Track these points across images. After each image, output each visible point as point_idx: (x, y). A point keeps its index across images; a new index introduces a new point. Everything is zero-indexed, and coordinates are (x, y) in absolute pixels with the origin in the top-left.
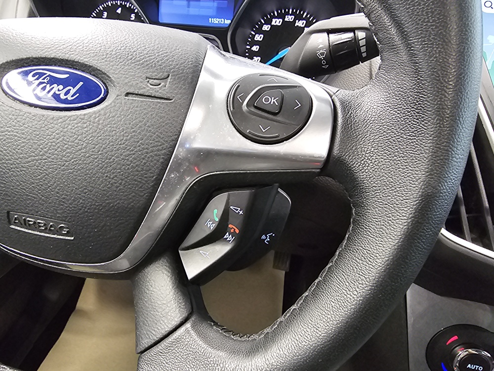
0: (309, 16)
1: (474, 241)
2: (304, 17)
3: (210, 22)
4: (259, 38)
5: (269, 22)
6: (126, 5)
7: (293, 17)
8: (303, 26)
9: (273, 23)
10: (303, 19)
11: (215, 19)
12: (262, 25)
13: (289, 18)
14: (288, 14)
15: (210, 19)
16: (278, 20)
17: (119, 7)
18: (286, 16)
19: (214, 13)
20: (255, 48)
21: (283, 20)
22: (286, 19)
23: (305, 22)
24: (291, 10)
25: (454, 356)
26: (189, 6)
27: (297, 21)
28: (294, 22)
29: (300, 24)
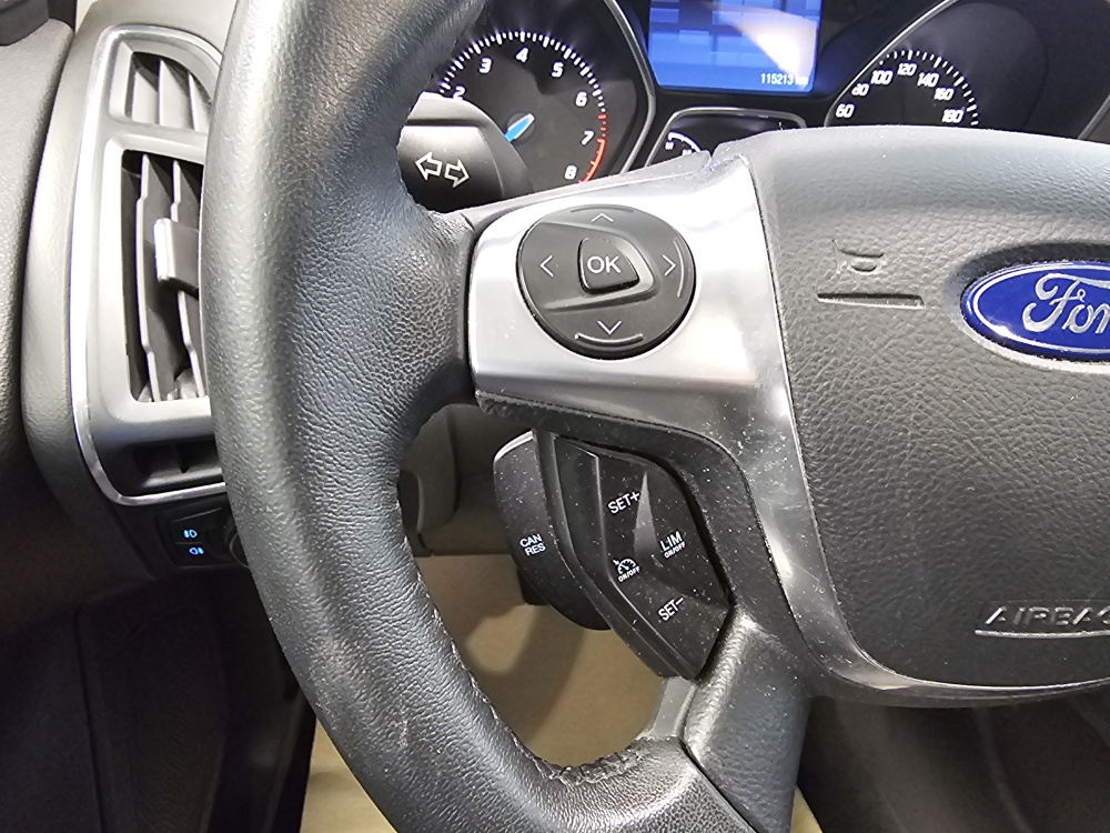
0: (946, 63)
2: (936, 66)
3: (763, 81)
4: (845, 111)
5: (866, 78)
6: (542, 42)
7: (914, 66)
8: (933, 85)
9: (874, 80)
10: (935, 71)
11: (774, 75)
13: (906, 70)
14: (904, 60)
15: (763, 75)
16: (884, 74)
17: (523, 45)
18: (901, 65)
21: (895, 73)
22: (901, 72)
23: (937, 76)
24: (911, 53)
26: (714, 47)
27: (922, 75)
28: (916, 75)
29: (927, 80)
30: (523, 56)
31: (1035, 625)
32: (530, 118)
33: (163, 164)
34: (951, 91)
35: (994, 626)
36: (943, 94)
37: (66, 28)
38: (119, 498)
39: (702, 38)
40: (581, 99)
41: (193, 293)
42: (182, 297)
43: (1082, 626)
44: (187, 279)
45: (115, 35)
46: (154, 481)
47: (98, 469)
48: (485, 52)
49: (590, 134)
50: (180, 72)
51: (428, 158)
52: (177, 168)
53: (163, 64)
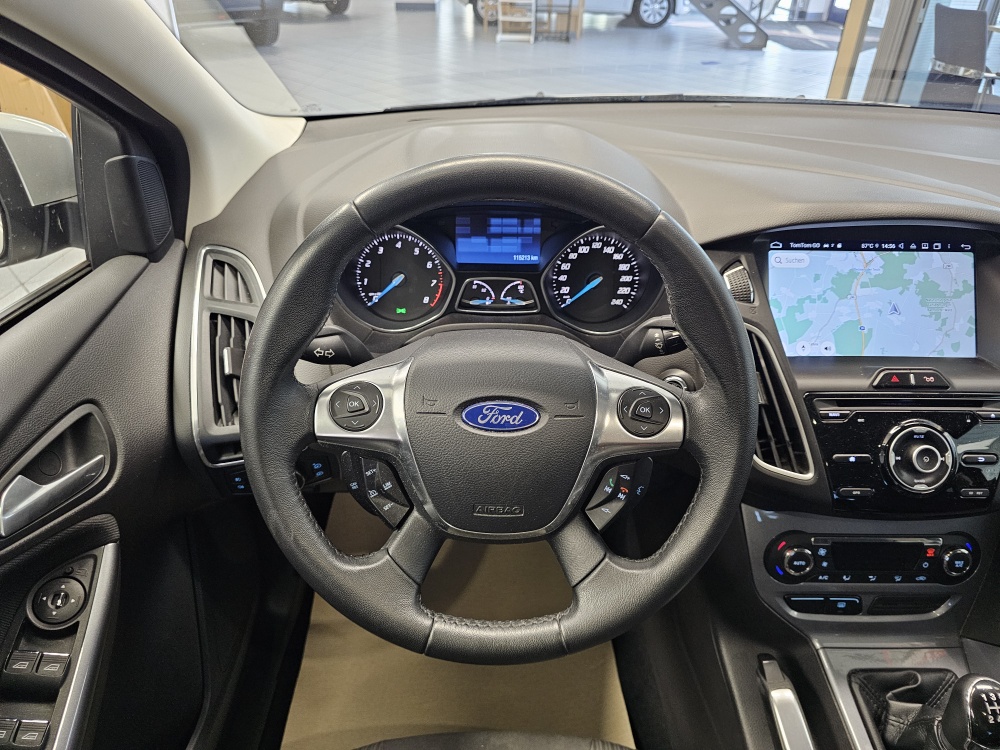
0: (617, 242)
1: (783, 466)
2: (612, 243)
3: (515, 259)
4: (566, 267)
5: (575, 250)
6: (408, 239)
7: (601, 244)
8: (612, 252)
9: (580, 251)
10: (611, 246)
11: (520, 256)
12: (568, 254)
13: (597, 245)
14: (595, 241)
15: (515, 256)
16: (585, 248)
17: (399, 241)
18: (594, 244)
19: (519, 250)
20: (563, 278)
21: (591, 247)
22: (594, 247)
23: (613, 248)
24: (598, 237)
25: (783, 557)
26: (489, 244)
27: (605, 248)
28: (602, 248)
29: (609, 250)
30: (399, 245)
31: (491, 513)
32: (402, 277)
33: (226, 318)
34: (622, 255)
35: (478, 512)
36: (617, 257)
37: (182, 242)
38: (210, 465)
39: (483, 240)
40: (429, 265)
41: (238, 378)
42: (235, 381)
43: (507, 513)
44: (236, 373)
45: (204, 251)
46: (224, 458)
47: (202, 452)
48: (380, 244)
49: (435, 282)
50: (234, 270)
51: (318, 350)
52: (233, 321)
53: (226, 266)
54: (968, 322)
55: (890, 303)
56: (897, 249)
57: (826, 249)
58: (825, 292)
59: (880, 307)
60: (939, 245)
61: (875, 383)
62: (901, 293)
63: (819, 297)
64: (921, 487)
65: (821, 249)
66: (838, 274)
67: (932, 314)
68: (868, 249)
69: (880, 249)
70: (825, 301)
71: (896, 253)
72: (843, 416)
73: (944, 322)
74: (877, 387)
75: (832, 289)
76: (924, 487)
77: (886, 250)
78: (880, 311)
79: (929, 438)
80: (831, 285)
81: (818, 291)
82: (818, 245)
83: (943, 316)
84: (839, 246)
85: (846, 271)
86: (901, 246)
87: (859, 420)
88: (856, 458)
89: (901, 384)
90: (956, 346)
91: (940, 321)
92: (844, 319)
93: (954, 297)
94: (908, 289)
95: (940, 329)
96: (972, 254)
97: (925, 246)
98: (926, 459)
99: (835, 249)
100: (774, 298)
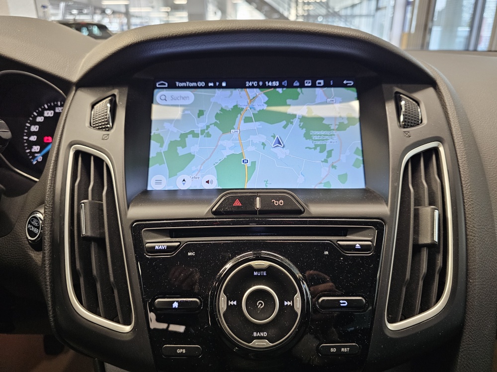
4: (35, 128)
5: (41, 114)
9: (46, 115)
12: (36, 117)
20: (33, 138)
22: (57, 111)
54: (356, 153)
55: (274, 137)
56: (281, 86)
57: (211, 87)
58: (208, 127)
59: (264, 141)
60: (322, 82)
61: (214, 209)
62: (285, 127)
63: (203, 132)
64: (261, 343)
65: (207, 87)
66: (222, 110)
67: (316, 146)
68: (253, 87)
69: (264, 87)
70: (209, 135)
71: (280, 90)
72: (170, 249)
73: (330, 154)
74: (214, 213)
75: (215, 124)
76: (265, 343)
77: (269, 87)
78: (263, 144)
79: (271, 276)
80: (214, 120)
81: (200, 126)
82: (203, 84)
83: (328, 149)
84: (224, 84)
85: (230, 106)
86: (285, 83)
87: (189, 254)
88: (179, 302)
89: (243, 209)
90: (343, 178)
91: (325, 153)
92: (226, 153)
93: (337, 130)
94: (292, 123)
95: (326, 161)
96: (354, 89)
97: (308, 83)
98: (260, 304)
99: (220, 87)
100: (157, 132)
